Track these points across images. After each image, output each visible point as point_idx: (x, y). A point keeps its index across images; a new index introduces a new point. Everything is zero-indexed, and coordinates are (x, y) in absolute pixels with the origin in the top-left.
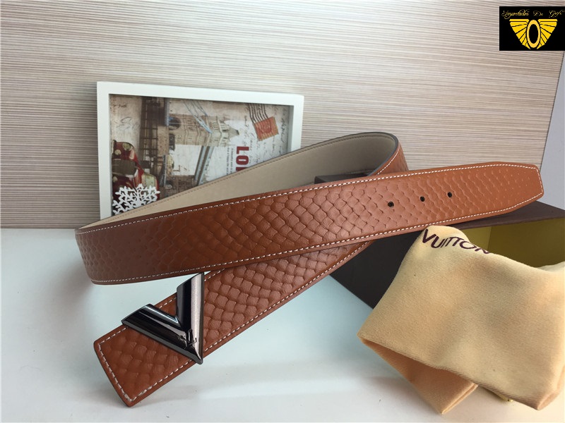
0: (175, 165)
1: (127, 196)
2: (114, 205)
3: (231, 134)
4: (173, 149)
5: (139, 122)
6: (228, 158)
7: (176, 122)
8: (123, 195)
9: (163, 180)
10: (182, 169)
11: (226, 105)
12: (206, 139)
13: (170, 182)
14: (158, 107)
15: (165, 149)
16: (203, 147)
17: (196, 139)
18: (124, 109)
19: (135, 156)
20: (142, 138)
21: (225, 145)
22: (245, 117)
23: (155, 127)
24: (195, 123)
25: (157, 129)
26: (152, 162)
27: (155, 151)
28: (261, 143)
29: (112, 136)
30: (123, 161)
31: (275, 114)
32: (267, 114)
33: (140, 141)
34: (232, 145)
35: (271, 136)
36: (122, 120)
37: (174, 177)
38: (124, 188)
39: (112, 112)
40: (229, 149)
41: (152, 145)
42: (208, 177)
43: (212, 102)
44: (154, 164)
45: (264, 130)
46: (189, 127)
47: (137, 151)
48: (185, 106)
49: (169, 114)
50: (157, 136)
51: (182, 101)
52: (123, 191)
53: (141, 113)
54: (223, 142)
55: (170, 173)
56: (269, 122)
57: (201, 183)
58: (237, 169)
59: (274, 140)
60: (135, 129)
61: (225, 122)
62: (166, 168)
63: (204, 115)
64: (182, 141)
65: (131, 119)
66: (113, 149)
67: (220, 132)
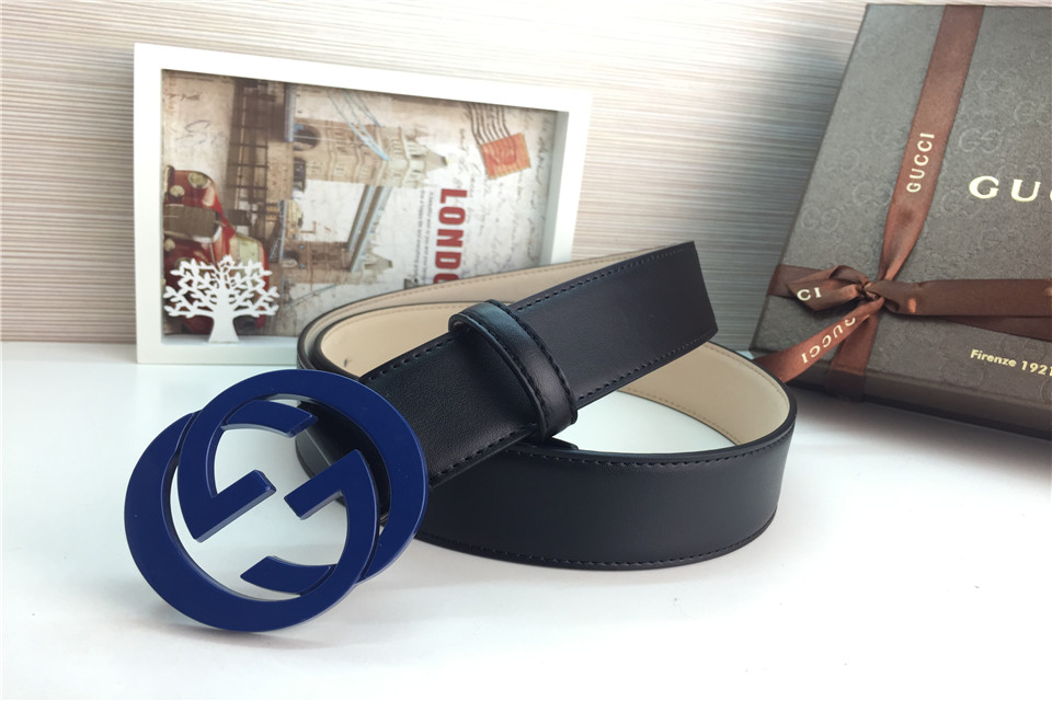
0: (304, 220)
1: (197, 278)
2: (166, 296)
3: (428, 163)
4: (302, 189)
5: (227, 132)
6: (421, 211)
7: (309, 135)
8: (188, 277)
9: (278, 249)
10: (320, 230)
11: (420, 106)
12: (374, 171)
13: (293, 254)
14: (270, 103)
16: (367, 188)
17: (354, 170)
18: (194, 103)
19: (216, 199)
20: (232, 164)
21: (417, 184)
22: (462, 132)
23: (263, 143)
24: (352, 139)
25: (266, 147)
26: (255, 212)
27: (261, 192)
28: (494, 183)
29: (166, 157)
30: (188, 208)
31: (527, 128)
32: (507, 126)
33: (228, 171)
34: (432, 185)
35: (515, 171)
36: (189, 126)
37: (301, 244)
38: (189, 261)
39: (167, 109)
40: (423, 192)
41: (256, 180)
42: (375, 245)
43: (390, 99)
44: (259, 217)
45: (501, 159)
46: (337, 145)
47: (221, 190)
48: (330, 103)
49: (295, 118)
50: (267, 162)
51: (324, 93)
52: (189, 269)
53: (231, 113)
54: (413, 179)
55: (294, 236)
56: (511, 144)
57: (360, 257)
58: (441, 232)
59: (520, 181)
60: (217, 146)
61: (417, 139)
62: (284, 225)
63: (372, 123)
64: (323, 173)
65: (208, 126)
66: (166, 184)
67: (406, 158)
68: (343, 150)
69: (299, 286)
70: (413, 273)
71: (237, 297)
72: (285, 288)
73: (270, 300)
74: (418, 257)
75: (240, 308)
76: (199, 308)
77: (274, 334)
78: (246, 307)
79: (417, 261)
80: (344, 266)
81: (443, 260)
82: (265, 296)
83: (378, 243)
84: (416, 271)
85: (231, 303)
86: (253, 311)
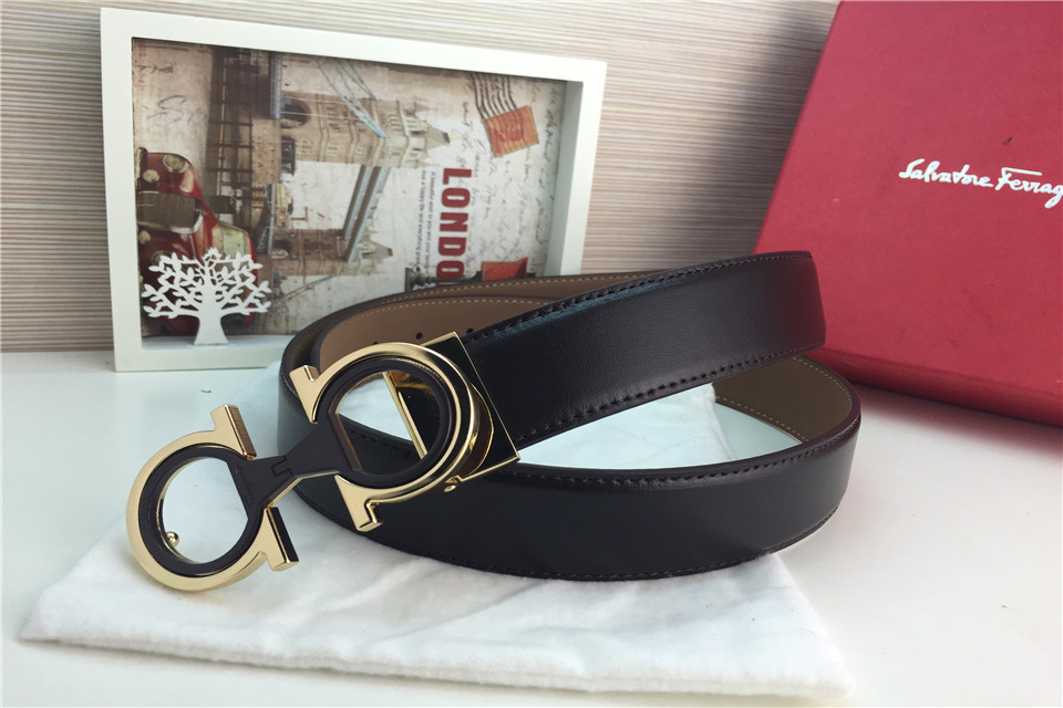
0: (295, 206)
1: (179, 274)
2: (145, 295)
3: (429, 140)
4: (292, 171)
5: (205, 108)
6: (422, 193)
7: (297, 111)
8: (169, 273)
9: (266, 240)
10: (312, 216)
11: (419, 77)
12: (370, 150)
13: (283, 244)
14: (254, 75)
15: (271, 171)
16: (363, 169)
17: (348, 151)
18: (167, 76)
19: (195, 184)
20: (212, 145)
21: (417, 163)
22: (465, 105)
23: (247, 122)
24: (345, 114)
25: (250, 125)
26: (239, 198)
27: (246, 175)
28: (500, 161)
29: (137, 138)
30: (165, 195)
31: (534, 100)
32: (514, 99)
33: (208, 152)
34: (433, 165)
35: (522, 148)
36: (162, 101)
37: (292, 232)
38: (170, 256)
39: (138, 83)
40: (424, 172)
41: (240, 161)
42: (374, 232)
43: (386, 69)
44: (244, 203)
45: (506, 134)
46: (329, 122)
47: (200, 174)
48: (321, 74)
49: (282, 92)
50: (251, 142)
51: (314, 62)
52: (170, 265)
53: (209, 87)
54: (412, 159)
55: (283, 224)
56: (518, 118)
57: (357, 245)
58: (444, 216)
59: (528, 158)
60: (195, 125)
61: (417, 114)
62: (273, 212)
63: (367, 96)
64: (314, 153)
65: (184, 101)
66: (138, 169)
67: (405, 135)
68: (335, 127)
69: (290, 278)
70: (415, 261)
71: (225, 293)
72: (275, 283)
73: (261, 295)
74: (419, 244)
75: (228, 305)
76: (183, 307)
77: (265, 332)
78: (236, 305)
79: (418, 248)
80: (340, 255)
81: (447, 246)
82: (256, 291)
83: (376, 229)
84: (418, 259)
85: (218, 301)
86: (242, 309)
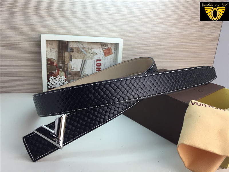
0: (72, 67)
1: (53, 80)
2: (48, 84)
3: (94, 54)
4: (71, 61)
5: (57, 51)
6: (93, 64)
7: (72, 50)
8: (52, 80)
9: (67, 73)
10: (75, 69)
11: (92, 44)
12: (84, 57)
13: (70, 74)
14: (65, 44)
16: (83, 60)
17: (80, 57)
18: (51, 45)
19: (56, 64)
20: (59, 57)
21: (92, 59)
22: (100, 48)
23: (64, 52)
24: (80, 50)
27: (64, 62)
28: (105, 58)
29: (47, 56)
30: (51, 66)
31: (112, 46)
32: (108, 46)
33: (58, 58)
34: (95, 59)
35: (110, 55)
36: (51, 50)
37: (71, 72)
39: (47, 46)
41: (63, 60)
44: (64, 67)
45: (107, 53)
47: (57, 62)
48: (76, 44)
49: (70, 47)
50: (65, 56)
51: (75, 42)
52: (52, 78)
53: (58, 47)
55: (70, 70)
56: (109, 50)
57: (82, 74)
58: (97, 68)
59: (111, 57)
60: (56, 53)
61: (92, 50)
62: (68, 68)
63: (83, 47)
64: (75, 57)
65: (54, 49)
66: (47, 61)
67: (90, 54)
68: (78, 53)
69: (71, 80)
71: (60, 83)
72: (69, 81)
75: (61, 86)
76: (54, 86)
80: (79, 76)
82: (65, 83)
83: (85, 71)
85: (59, 85)
